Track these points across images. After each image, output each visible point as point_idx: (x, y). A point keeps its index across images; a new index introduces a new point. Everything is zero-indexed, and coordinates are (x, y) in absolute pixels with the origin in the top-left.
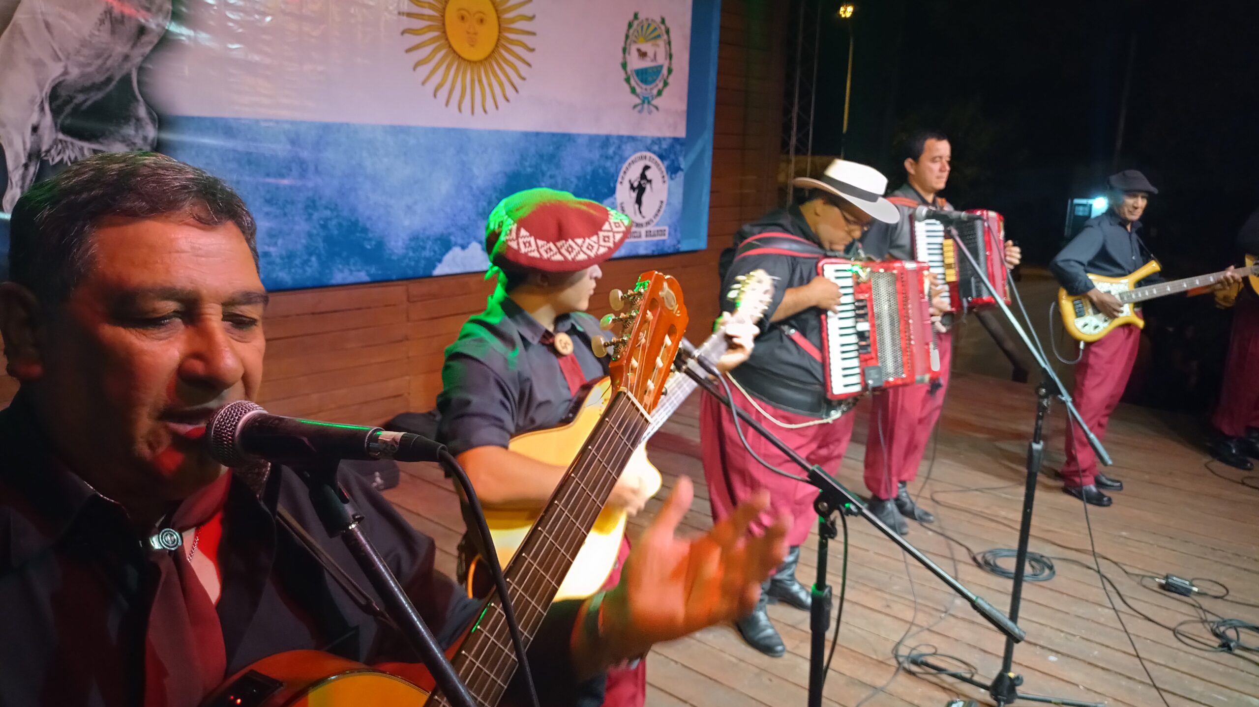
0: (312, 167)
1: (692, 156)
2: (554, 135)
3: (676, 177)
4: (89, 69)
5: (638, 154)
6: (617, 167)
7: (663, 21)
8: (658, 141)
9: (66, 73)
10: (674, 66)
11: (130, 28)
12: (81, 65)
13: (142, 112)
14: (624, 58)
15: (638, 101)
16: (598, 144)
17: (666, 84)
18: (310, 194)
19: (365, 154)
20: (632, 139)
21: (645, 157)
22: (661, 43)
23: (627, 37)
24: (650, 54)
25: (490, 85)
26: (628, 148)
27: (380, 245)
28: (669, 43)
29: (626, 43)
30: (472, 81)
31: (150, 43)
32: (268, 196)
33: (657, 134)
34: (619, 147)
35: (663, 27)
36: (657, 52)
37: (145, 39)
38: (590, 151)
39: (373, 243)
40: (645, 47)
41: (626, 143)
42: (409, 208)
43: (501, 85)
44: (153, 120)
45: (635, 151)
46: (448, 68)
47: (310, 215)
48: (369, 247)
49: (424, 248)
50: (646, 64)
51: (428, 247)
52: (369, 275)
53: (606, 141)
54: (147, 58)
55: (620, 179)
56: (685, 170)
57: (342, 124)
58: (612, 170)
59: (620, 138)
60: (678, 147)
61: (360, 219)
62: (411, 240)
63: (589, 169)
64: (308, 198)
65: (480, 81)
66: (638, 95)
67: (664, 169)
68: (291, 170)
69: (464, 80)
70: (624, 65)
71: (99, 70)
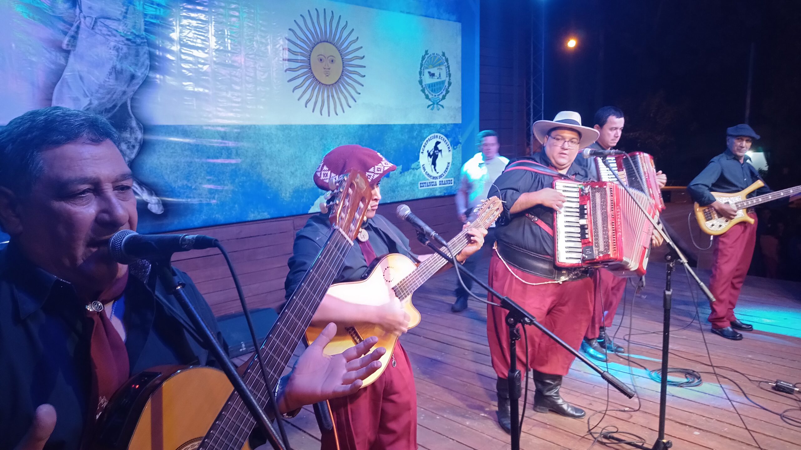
0: (234, 152)
1: (466, 135)
2: (379, 125)
3: (457, 148)
4: (103, 101)
5: (433, 135)
6: (419, 143)
7: (444, 54)
8: (444, 126)
9: (90, 104)
10: (451, 81)
11: (127, 75)
12: (99, 99)
13: (134, 124)
14: (421, 78)
15: (431, 103)
16: (406, 130)
17: (447, 92)
18: (234, 167)
19: (265, 143)
20: (428, 126)
21: (437, 136)
22: (443, 67)
23: (422, 65)
24: (437, 74)
25: (339, 99)
26: (426, 132)
27: (276, 196)
28: (448, 67)
29: (421, 68)
30: (328, 97)
31: (138, 83)
32: (209, 170)
33: (443, 122)
34: (420, 131)
35: (444, 58)
36: (441, 73)
37: (135, 81)
38: (402, 135)
39: (272, 195)
40: (432, 71)
41: (424, 128)
42: (292, 173)
43: (346, 98)
44: (140, 128)
45: (430, 134)
46: (313, 90)
47: (234, 180)
48: (269, 197)
49: (303, 197)
50: (435, 80)
51: (305, 196)
52: (269, 214)
53: (411, 128)
54: (136, 93)
55: (421, 151)
56: (462, 144)
57: (251, 126)
58: (416, 145)
59: (420, 125)
60: (457, 129)
61: (263, 181)
62: (294, 192)
63: (402, 145)
64: (232, 170)
65: (333, 96)
66: (430, 100)
67: (449, 143)
68: (222, 154)
69: (323, 96)
70: (421, 82)
71: (109, 101)
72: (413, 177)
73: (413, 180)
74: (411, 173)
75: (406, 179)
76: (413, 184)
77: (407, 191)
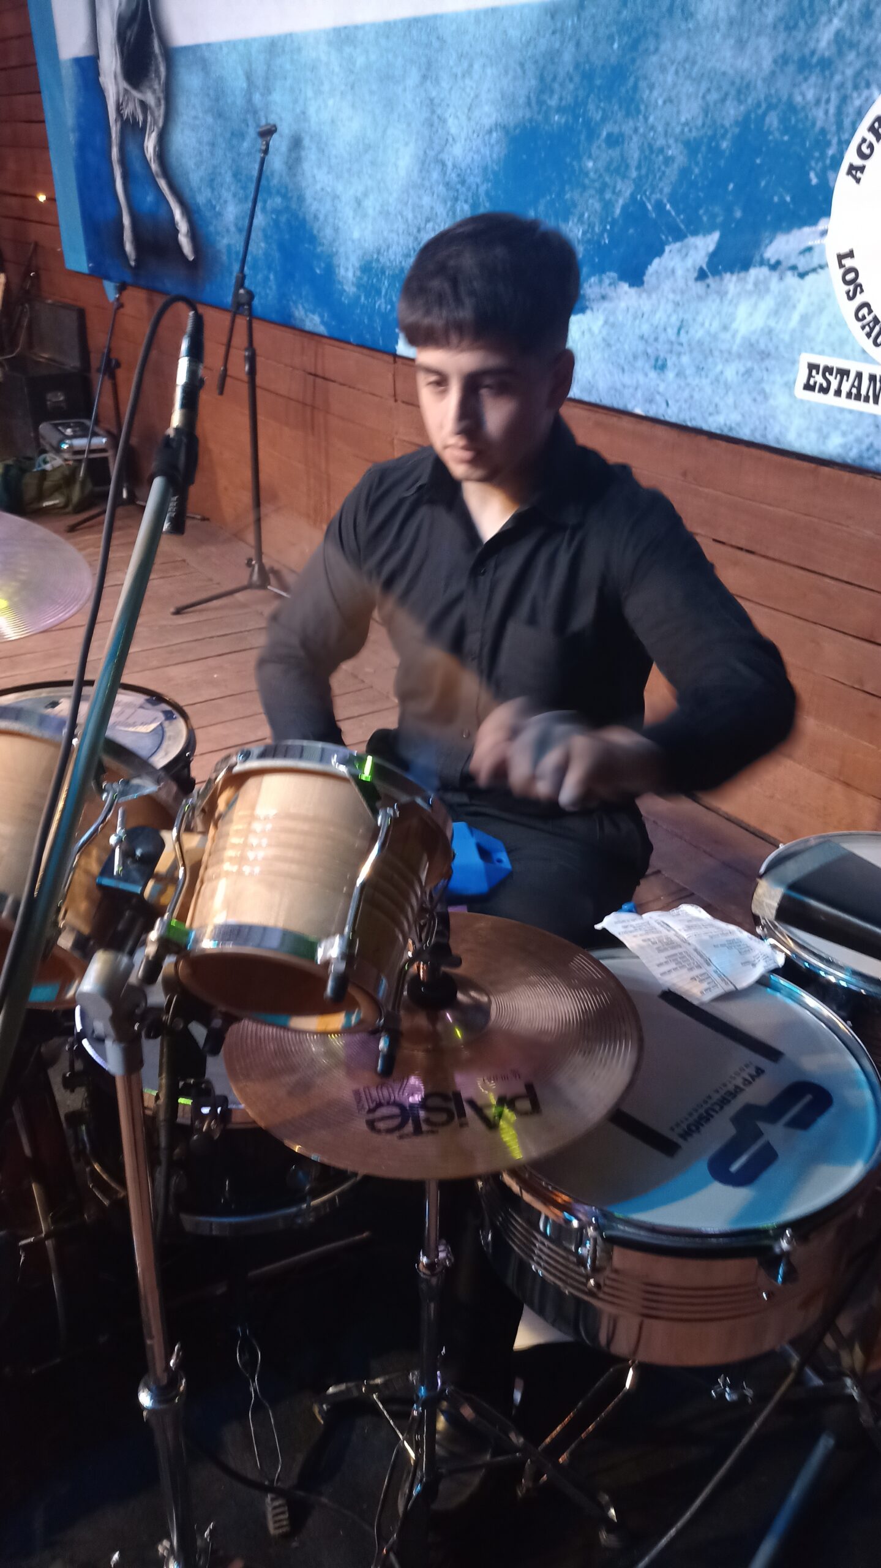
6: (844, 100)
13: (156, 45)
63: (732, 112)
72: (776, 312)
73: (769, 332)
74: (761, 288)
75: (732, 317)
76: (765, 355)
77: (727, 387)
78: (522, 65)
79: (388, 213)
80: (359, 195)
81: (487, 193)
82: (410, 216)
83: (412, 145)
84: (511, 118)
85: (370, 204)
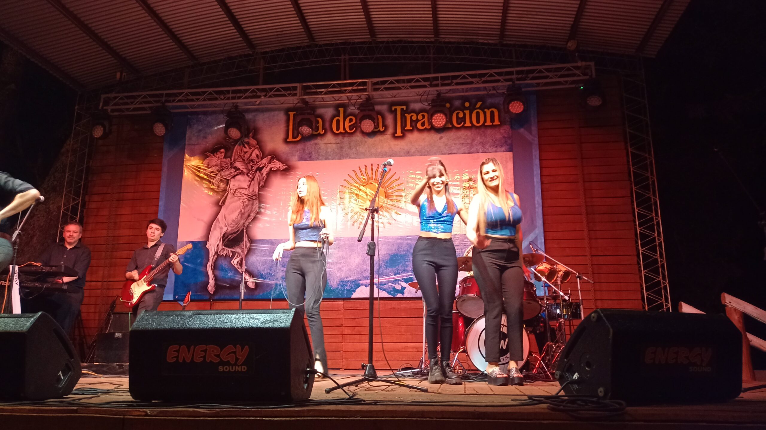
9: (229, 230)
12: (232, 227)
44: (249, 241)
51: (348, 285)
62: (340, 282)
71: (236, 228)
78: (393, 244)
79: (351, 270)
80: (340, 267)
81: (384, 265)
82: (359, 270)
83: (360, 258)
84: (391, 253)
85: (344, 269)
